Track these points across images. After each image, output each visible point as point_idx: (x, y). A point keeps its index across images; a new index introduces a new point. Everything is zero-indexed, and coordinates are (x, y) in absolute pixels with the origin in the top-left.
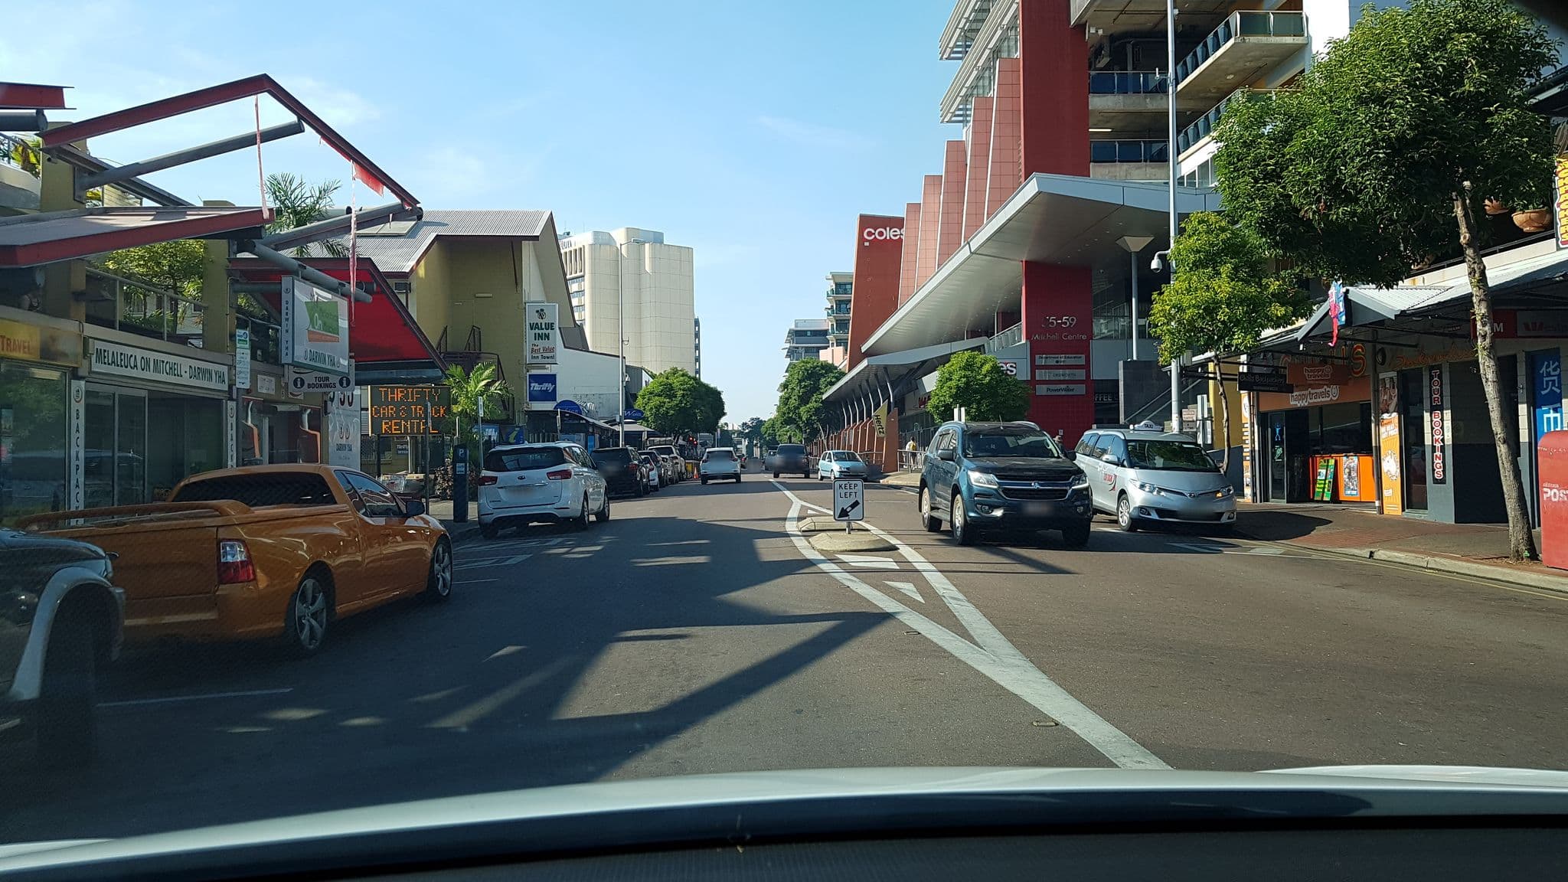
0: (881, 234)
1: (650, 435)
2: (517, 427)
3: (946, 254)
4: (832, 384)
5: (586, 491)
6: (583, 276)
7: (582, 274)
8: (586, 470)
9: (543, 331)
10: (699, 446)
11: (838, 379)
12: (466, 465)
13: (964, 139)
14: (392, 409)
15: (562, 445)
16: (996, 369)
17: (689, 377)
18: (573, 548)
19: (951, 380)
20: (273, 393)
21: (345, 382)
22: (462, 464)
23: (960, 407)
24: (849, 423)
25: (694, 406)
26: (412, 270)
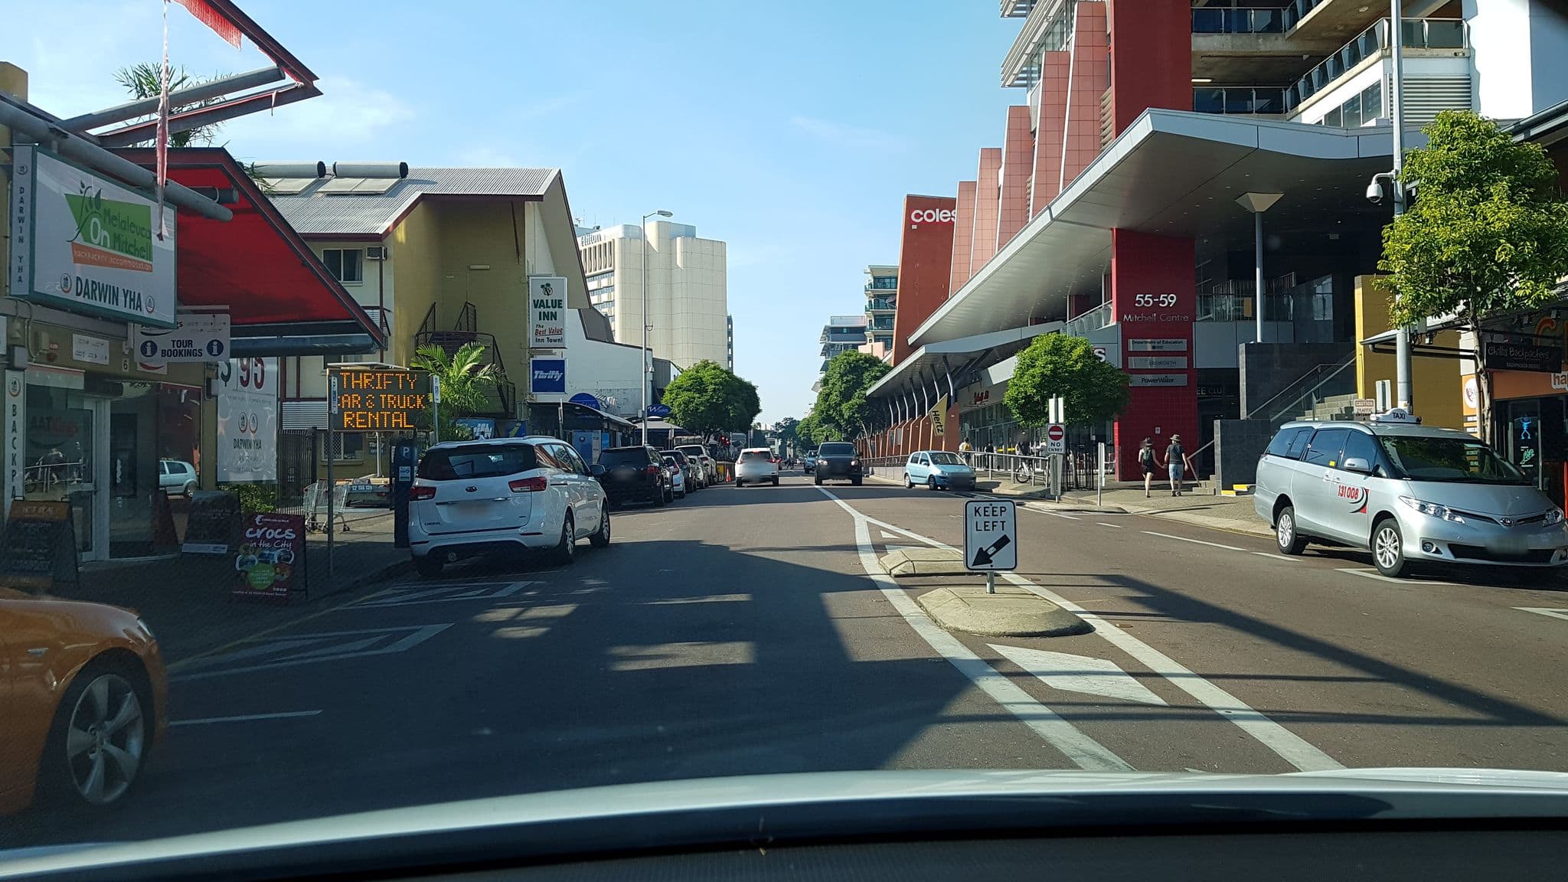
0: (930, 216)
1: (677, 432)
2: (518, 422)
3: (1008, 233)
4: (878, 378)
5: (569, 508)
6: (613, 271)
7: (611, 268)
8: (575, 476)
9: (550, 310)
10: (731, 446)
11: (884, 374)
12: (412, 469)
13: (1028, 104)
14: (356, 398)
15: (534, 441)
16: (1088, 353)
17: (722, 370)
18: (528, 607)
19: (1033, 367)
20: (107, 362)
21: (215, 348)
22: (406, 468)
23: (1057, 397)
24: (896, 421)
25: (726, 402)
26: (387, 232)
